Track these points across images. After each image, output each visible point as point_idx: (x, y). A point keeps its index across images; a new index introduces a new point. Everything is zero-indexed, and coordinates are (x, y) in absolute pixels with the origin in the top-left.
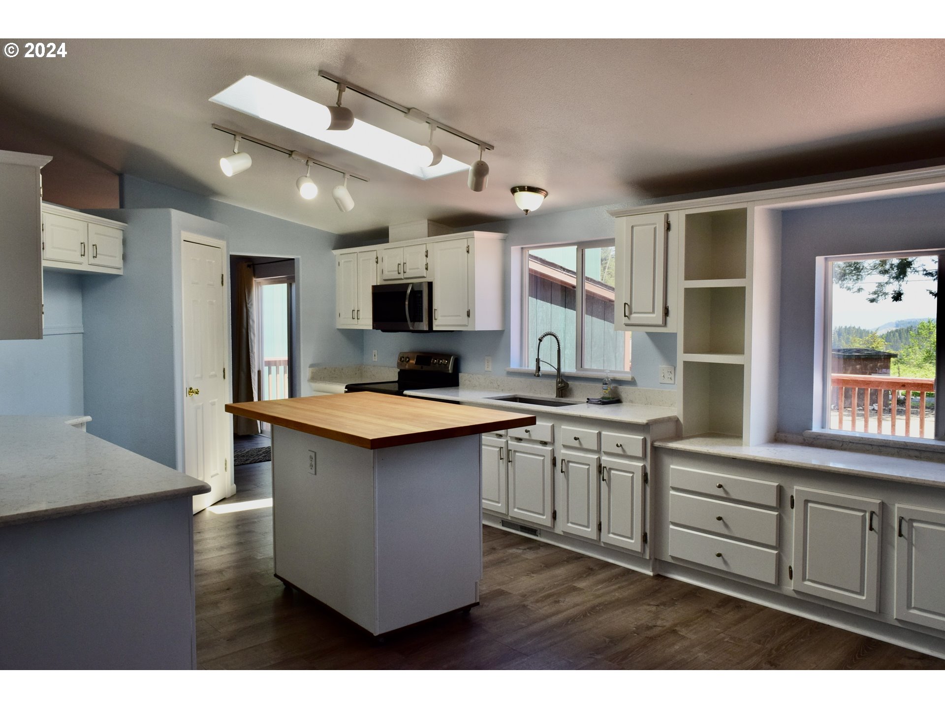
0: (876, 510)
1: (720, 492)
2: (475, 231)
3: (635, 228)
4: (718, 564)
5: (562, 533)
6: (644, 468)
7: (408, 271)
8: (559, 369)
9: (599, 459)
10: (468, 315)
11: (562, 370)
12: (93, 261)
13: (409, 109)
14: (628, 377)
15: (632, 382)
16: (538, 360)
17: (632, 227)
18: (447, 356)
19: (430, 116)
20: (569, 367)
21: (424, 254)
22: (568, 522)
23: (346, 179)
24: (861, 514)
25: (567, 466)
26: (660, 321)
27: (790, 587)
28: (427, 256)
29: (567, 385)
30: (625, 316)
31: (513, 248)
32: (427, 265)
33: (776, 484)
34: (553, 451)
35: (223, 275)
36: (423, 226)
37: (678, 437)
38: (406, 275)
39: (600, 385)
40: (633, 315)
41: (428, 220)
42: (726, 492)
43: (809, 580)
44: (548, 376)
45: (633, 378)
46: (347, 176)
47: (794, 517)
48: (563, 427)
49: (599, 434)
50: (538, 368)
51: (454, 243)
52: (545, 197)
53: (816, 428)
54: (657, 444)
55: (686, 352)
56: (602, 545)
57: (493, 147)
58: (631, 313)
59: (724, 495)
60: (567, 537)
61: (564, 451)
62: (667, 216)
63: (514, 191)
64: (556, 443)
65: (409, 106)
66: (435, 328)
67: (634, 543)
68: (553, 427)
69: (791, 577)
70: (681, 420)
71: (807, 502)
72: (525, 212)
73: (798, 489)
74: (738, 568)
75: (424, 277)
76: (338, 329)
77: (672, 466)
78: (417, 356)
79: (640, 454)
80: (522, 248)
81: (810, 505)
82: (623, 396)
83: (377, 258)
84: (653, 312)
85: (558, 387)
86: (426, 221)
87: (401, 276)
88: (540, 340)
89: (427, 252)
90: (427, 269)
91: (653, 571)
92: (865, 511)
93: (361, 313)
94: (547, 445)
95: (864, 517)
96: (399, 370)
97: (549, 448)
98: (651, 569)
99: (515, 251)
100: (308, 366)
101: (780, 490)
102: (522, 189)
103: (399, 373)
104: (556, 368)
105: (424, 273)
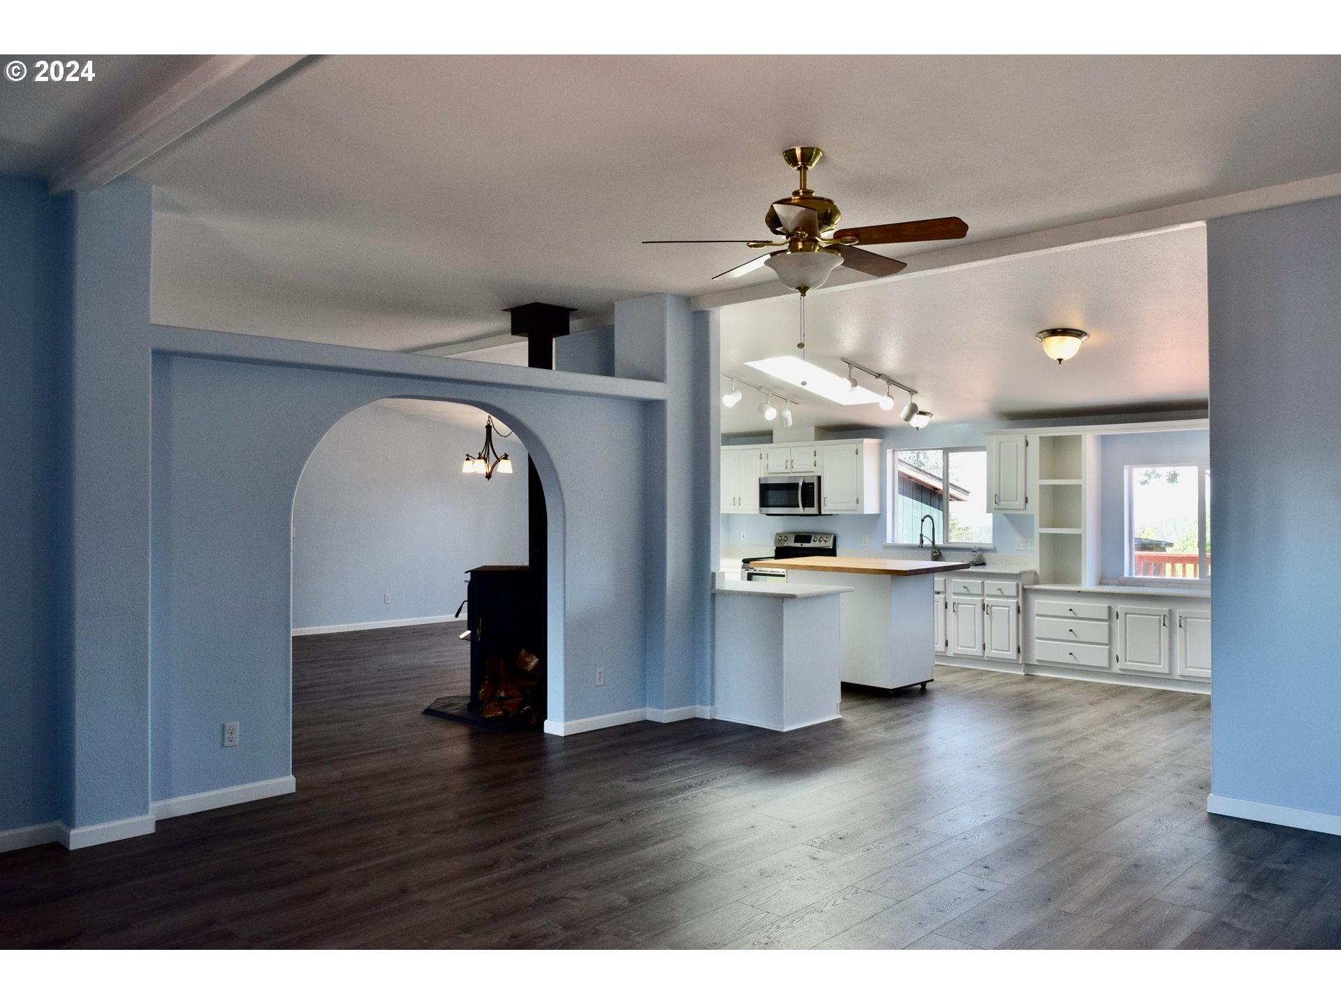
0: (1167, 614)
1: (1071, 614)
2: (863, 438)
3: (1002, 444)
4: (1070, 660)
5: (953, 655)
6: (1018, 602)
7: (795, 466)
8: (933, 542)
9: (983, 600)
10: (858, 502)
11: (936, 543)
13: (880, 375)
14: (991, 547)
15: (994, 550)
16: (921, 535)
17: (1000, 443)
18: (827, 534)
20: (939, 542)
21: (812, 453)
22: (958, 647)
24: (1158, 617)
25: (957, 608)
26: (1022, 507)
27: (1117, 668)
28: (815, 455)
29: (940, 554)
30: (996, 503)
31: (888, 450)
32: (815, 462)
33: (1107, 605)
34: (945, 598)
36: (812, 431)
37: (1037, 583)
38: (793, 470)
39: (969, 553)
40: (1001, 503)
41: (816, 427)
42: (1075, 613)
43: (1129, 661)
44: (927, 548)
45: (994, 547)
46: (789, 402)
47: (1118, 625)
48: (954, 580)
49: (983, 583)
50: (922, 541)
51: (843, 447)
52: (930, 417)
53: (1126, 575)
54: (1026, 587)
55: (1040, 527)
56: (986, 659)
57: (917, 393)
58: (999, 501)
59: (1074, 616)
60: (958, 657)
61: (954, 597)
62: (1026, 436)
64: (948, 592)
65: (880, 373)
66: (822, 513)
67: (1012, 654)
68: (945, 581)
69: (1118, 661)
70: (1038, 572)
71: (1126, 614)
72: (913, 428)
73: (1120, 607)
74: (1083, 660)
75: (813, 472)
77: (1036, 601)
78: (795, 535)
79: (1015, 594)
81: (1128, 615)
82: (987, 561)
83: (761, 455)
84: (1017, 501)
86: (814, 428)
87: (789, 470)
88: (923, 521)
89: (815, 452)
90: (815, 465)
91: (1024, 671)
92: (1160, 616)
93: (742, 500)
94: (940, 594)
95: (1160, 619)
96: (776, 548)
97: (941, 596)
98: (1022, 670)
99: (889, 453)
101: (1110, 608)
103: (775, 550)
105: (813, 469)
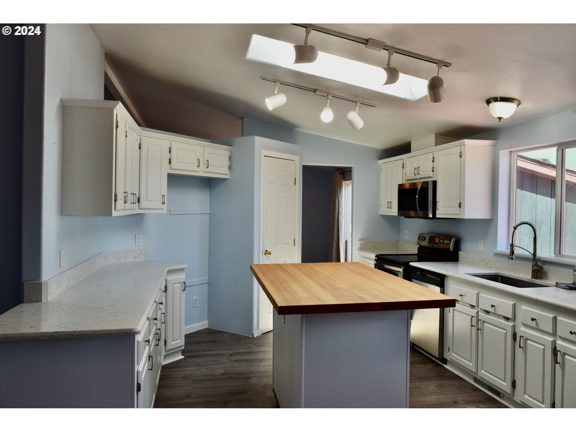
2: (465, 140)
7: (421, 173)
8: (535, 254)
9: (554, 342)
10: (460, 207)
11: (538, 255)
12: (206, 170)
13: (367, 40)
16: (512, 245)
18: (449, 237)
19: (386, 44)
21: (431, 159)
22: (525, 394)
23: (358, 107)
25: (525, 343)
28: (433, 161)
29: (542, 268)
31: (501, 152)
32: (433, 168)
34: (514, 327)
35: (295, 178)
36: (432, 139)
38: (420, 176)
39: (571, 271)
41: (436, 134)
44: (522, 259)
46: (359, 104)
48: (522, 307)
49: (556, 319)
50: (512, 252)
51: (451, 150)
52: (518, 106)
57: (450, 64)
61: (523, 329)
63: (488, 102)
64: (517, 320)
65: (367, 37)
66: (437, 216)
68: (514, 305)
72: (498, 120)
75: (431, 177)
76: (381, 215)
78: (430, 236)
80: (511, 152)
83: (403, 164)
85: (533, 270)
86: (434, 135)
87: (417, 177)
88: (515, 228)
89: (433, 158)
90: (433, 171)
93: (393, 204)
94: (510, 321)
96: (419, 246)
97: (510, 324)
99: (504, 154)
100: (358, 239)
102: (496, 100)
103: (418, 248)
104: (532, 252)
105: (431, 174)
